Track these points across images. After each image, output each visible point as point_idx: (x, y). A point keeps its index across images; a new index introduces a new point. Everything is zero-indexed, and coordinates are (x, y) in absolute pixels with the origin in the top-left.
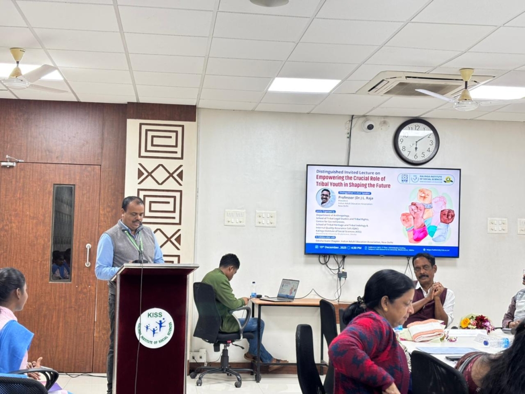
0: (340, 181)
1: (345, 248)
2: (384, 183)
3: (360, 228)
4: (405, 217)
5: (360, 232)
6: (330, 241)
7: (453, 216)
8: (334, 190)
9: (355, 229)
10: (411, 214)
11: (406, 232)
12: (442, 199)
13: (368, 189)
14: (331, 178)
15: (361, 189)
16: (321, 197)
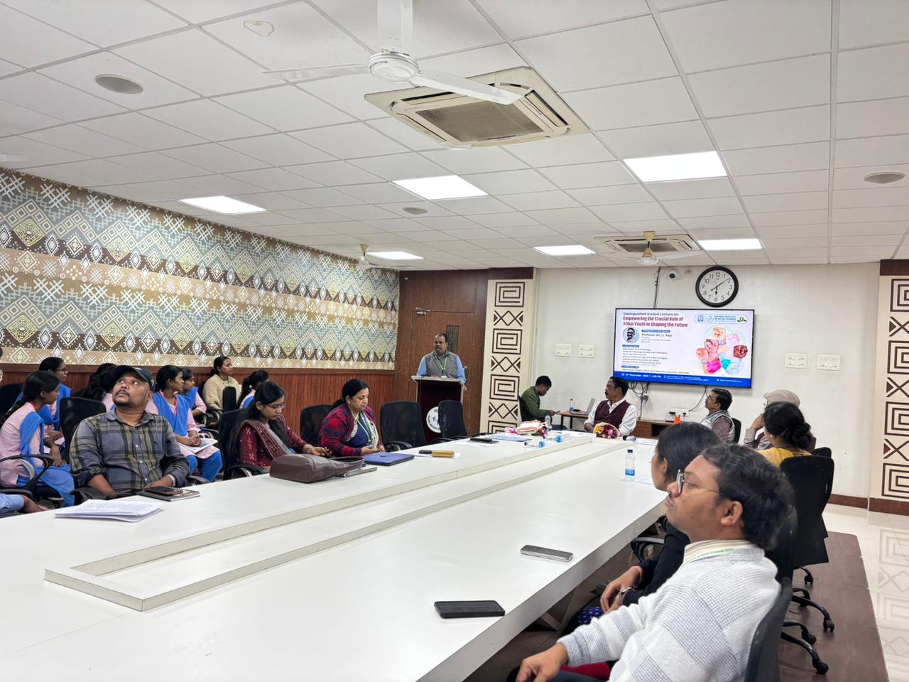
0: (643, 321)
1: (647, 376)
2: (682, 322)
3: (660, 361)
4: (700, 352)
5: (660, 363)
6: (635, 370)
7: (746, 352)
8: (638, 329)
9: (655, 361)
10: (705, 349)
11: (701, 365)
12: (736, 336)
13: (668, 328)
14: (635, 319)
15: (662, 328)
16: (626, 334)
